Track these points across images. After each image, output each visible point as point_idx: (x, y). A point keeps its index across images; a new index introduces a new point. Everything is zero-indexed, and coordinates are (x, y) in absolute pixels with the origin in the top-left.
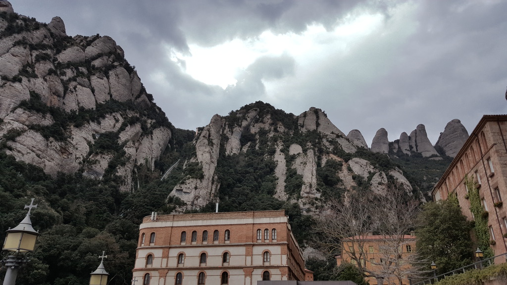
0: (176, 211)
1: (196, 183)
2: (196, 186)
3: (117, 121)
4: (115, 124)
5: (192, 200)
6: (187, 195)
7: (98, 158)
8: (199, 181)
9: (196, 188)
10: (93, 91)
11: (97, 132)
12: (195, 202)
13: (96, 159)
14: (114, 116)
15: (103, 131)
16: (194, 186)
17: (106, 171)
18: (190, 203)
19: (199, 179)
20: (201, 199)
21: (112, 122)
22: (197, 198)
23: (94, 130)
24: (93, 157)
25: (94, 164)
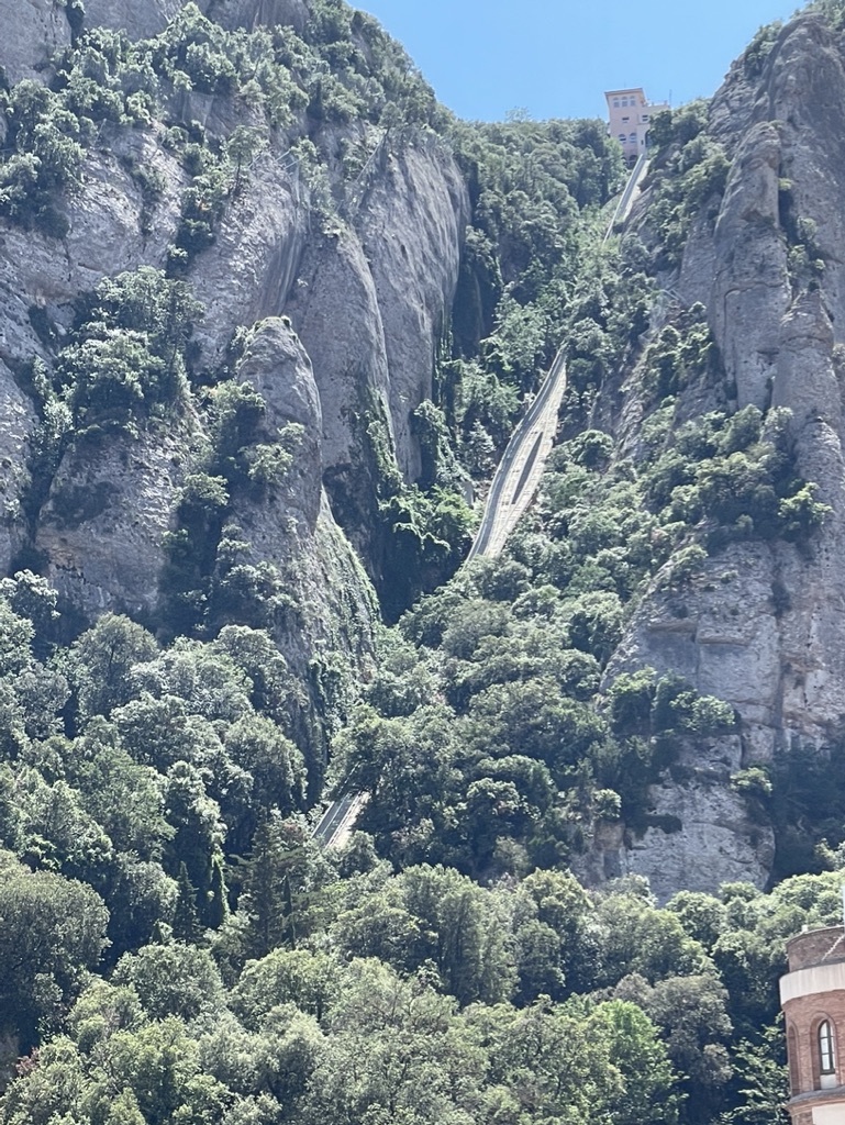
0: (681, 776)
1: (777, 569)
2: (777, 588)
4: (144, 219)
5: (767, 692)
6: (732, 663)
7: (108, 470)
8: (790, 553)
9: (780, 604)
12: (792, 700)
13: (100, 476)
14: (127, 163)
16: (760, 590)
17: (175, 551)
18: (759, 713)
19: (790, 537)
20: (817, 678)
22: (790, 670)
23: (40, 284)
24: (76, 469)
25: (90, 515)
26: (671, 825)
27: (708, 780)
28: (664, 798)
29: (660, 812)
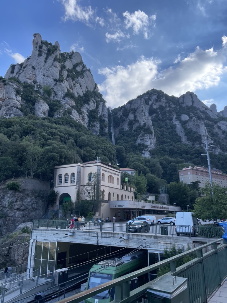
0: (145, 150)
1: (150, 136)
3: (94, 103)
4: (94, 105)
5: (149, 145)
6: (147, 143)
7: (95, 123)
9: (150, 139)
10: (81, 86)
11: (88, 110)
14: (93, 100)
15: (91, 109)
16: (149, 137)
19: (151, 134)
20: (152, 145)
21: (93, 103)
22: (151, 144)
23: (87, 109)
24: (93, 123)
25: (94, 127)
26: (144, 154)
27: (147, 151)
28: (143, 152)
29: (143, 153)
